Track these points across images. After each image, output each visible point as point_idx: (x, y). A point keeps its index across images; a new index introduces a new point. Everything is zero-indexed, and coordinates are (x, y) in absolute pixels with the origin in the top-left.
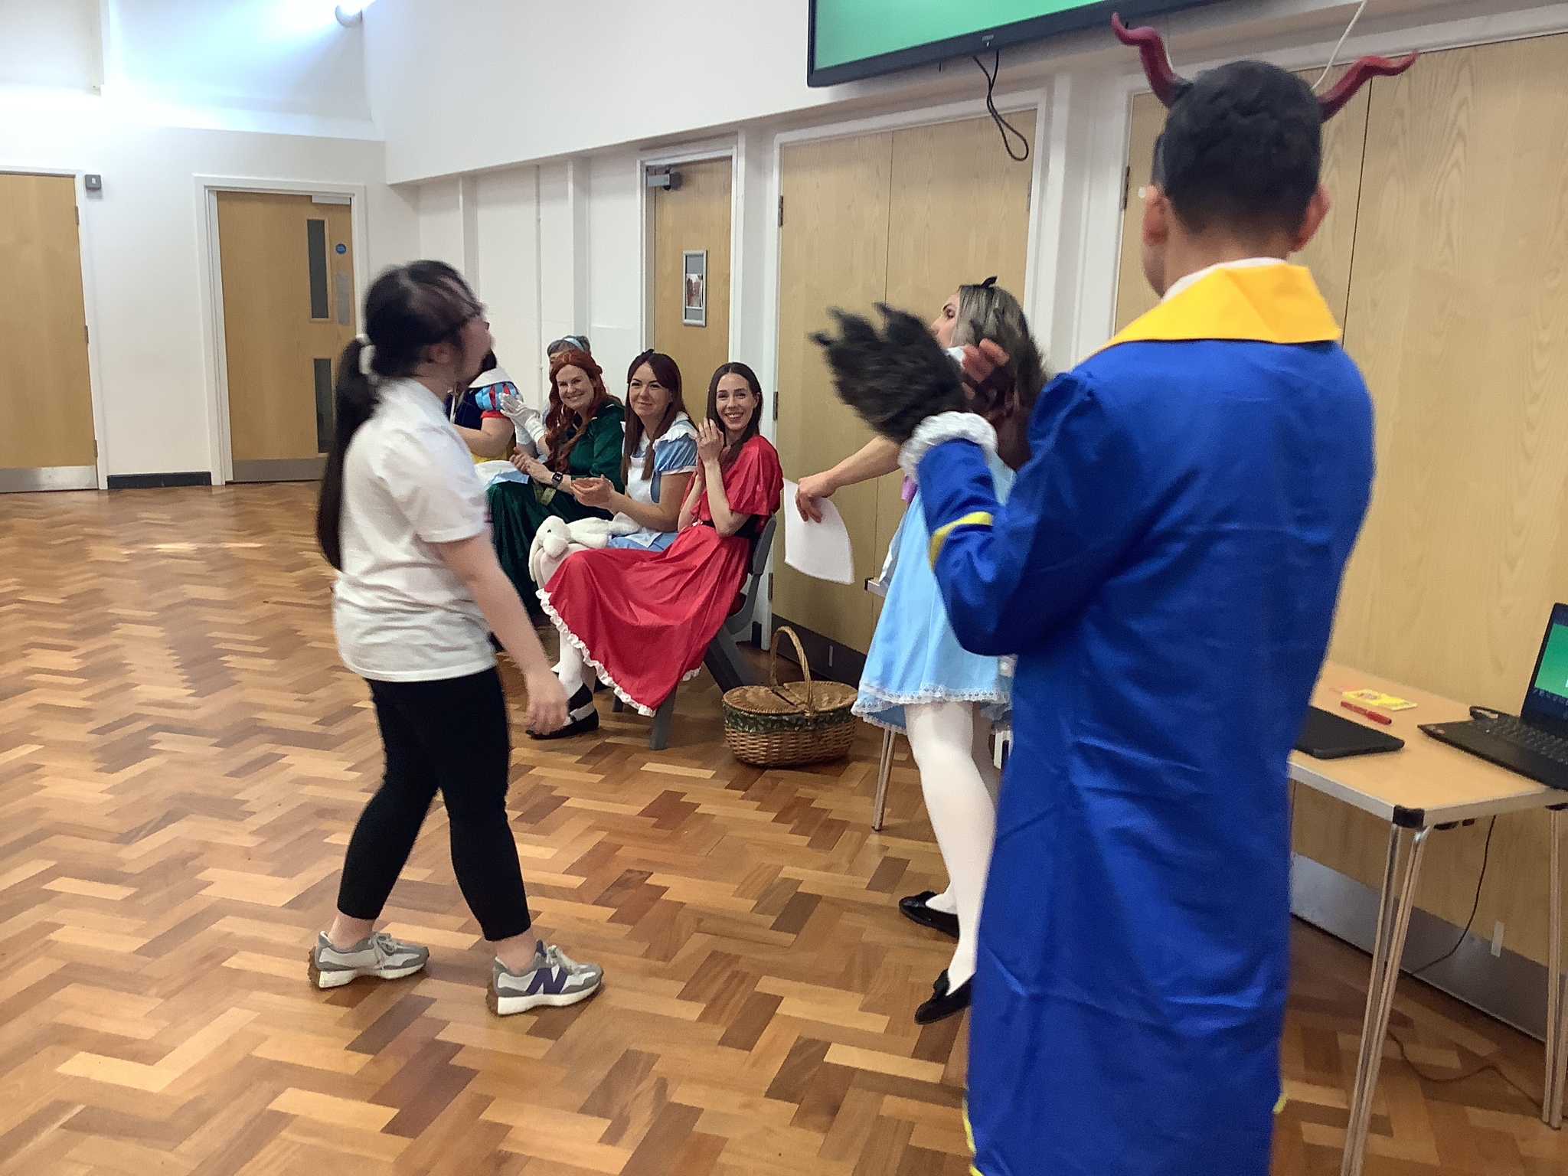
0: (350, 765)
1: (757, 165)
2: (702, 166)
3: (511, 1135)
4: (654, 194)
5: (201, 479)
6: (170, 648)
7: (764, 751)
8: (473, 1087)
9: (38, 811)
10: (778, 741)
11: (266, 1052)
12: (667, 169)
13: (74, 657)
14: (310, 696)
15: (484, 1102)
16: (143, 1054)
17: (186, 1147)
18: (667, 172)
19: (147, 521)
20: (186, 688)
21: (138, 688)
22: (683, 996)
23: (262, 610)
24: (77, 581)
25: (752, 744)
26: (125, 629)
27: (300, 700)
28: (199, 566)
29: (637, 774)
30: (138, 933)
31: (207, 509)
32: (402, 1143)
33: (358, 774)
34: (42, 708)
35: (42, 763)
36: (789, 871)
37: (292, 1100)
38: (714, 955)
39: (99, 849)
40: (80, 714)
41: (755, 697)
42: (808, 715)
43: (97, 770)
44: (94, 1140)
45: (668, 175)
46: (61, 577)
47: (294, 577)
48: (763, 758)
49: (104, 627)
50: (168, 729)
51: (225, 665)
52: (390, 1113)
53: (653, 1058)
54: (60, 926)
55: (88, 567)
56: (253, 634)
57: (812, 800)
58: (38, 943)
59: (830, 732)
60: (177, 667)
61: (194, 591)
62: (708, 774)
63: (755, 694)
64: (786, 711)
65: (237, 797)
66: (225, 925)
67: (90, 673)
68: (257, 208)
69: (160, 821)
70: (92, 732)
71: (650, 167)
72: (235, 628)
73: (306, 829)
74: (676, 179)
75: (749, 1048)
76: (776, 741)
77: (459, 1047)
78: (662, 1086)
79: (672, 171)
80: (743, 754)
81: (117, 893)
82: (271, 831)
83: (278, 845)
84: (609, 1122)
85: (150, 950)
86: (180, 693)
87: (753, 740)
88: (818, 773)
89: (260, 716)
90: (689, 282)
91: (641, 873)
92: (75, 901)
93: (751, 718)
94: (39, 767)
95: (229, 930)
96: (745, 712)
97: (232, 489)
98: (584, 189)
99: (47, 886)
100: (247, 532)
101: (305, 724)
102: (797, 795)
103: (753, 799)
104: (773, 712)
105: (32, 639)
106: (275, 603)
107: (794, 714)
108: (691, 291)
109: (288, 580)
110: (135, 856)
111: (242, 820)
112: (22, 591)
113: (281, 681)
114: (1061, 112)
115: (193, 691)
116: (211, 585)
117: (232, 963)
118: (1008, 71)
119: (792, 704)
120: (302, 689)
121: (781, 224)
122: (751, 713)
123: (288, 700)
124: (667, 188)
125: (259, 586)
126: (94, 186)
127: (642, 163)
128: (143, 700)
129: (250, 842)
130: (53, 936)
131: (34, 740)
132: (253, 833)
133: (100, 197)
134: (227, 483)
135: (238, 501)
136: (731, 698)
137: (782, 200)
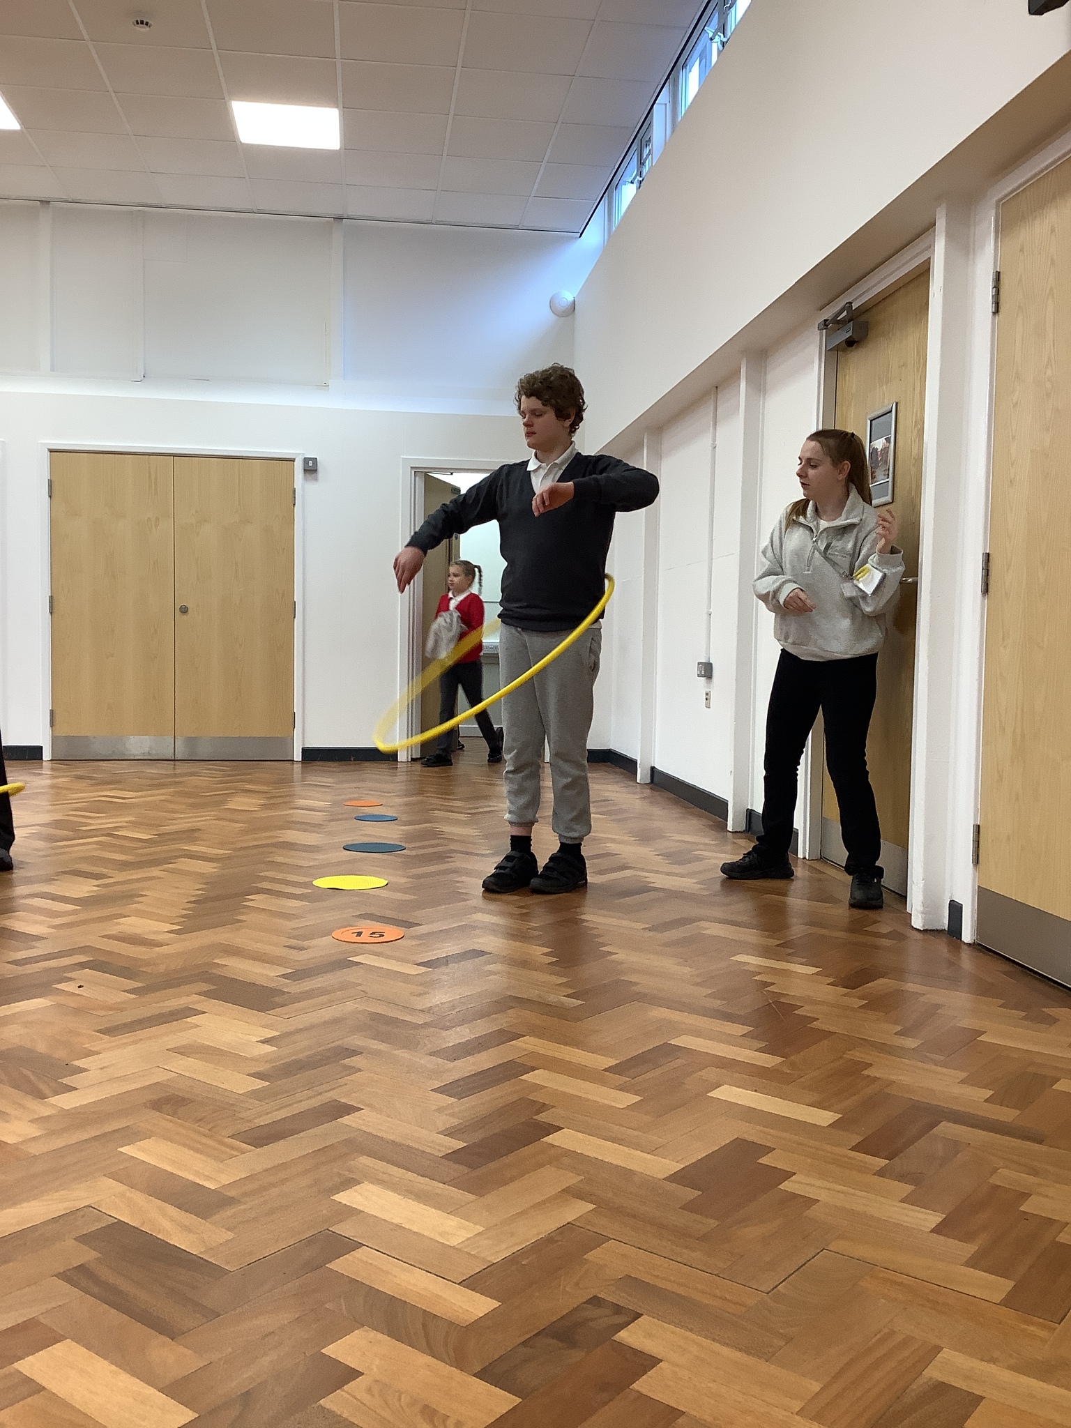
1: (961, 244)
5: (389, 756)
12: (849, 318)
13: (96, 886)
18: (851, 321)
19: (312, 782)
20: (175, 924)
21: (121, 920)
26: (183, 864)
27: (289, 947)
28: (318, 817)
33: (270, 1049)
40: (27, 942)
49: (162, 861)
50: (99, 965)
51: (243, 903)
60: (190, 902)
61: (292, 836)
65: (78, 1062)
67: (91, 902)
73: (117, 1125)
74: (862, 326)
79: (856, 317)
82: (68, 1121)
83: (54, 1144)
86: (162, 928)
89: (225, 961)
97: (415, 765)
98: (759, 388)
101: (269, 976)
105: (81, 867)
108: (876, 462)
112: (123, 827)
115: (177, 928)
121: (997, 310)
124: (849, 345)
126: (311, 468)
133: (316, 479)
137: (998, 277)
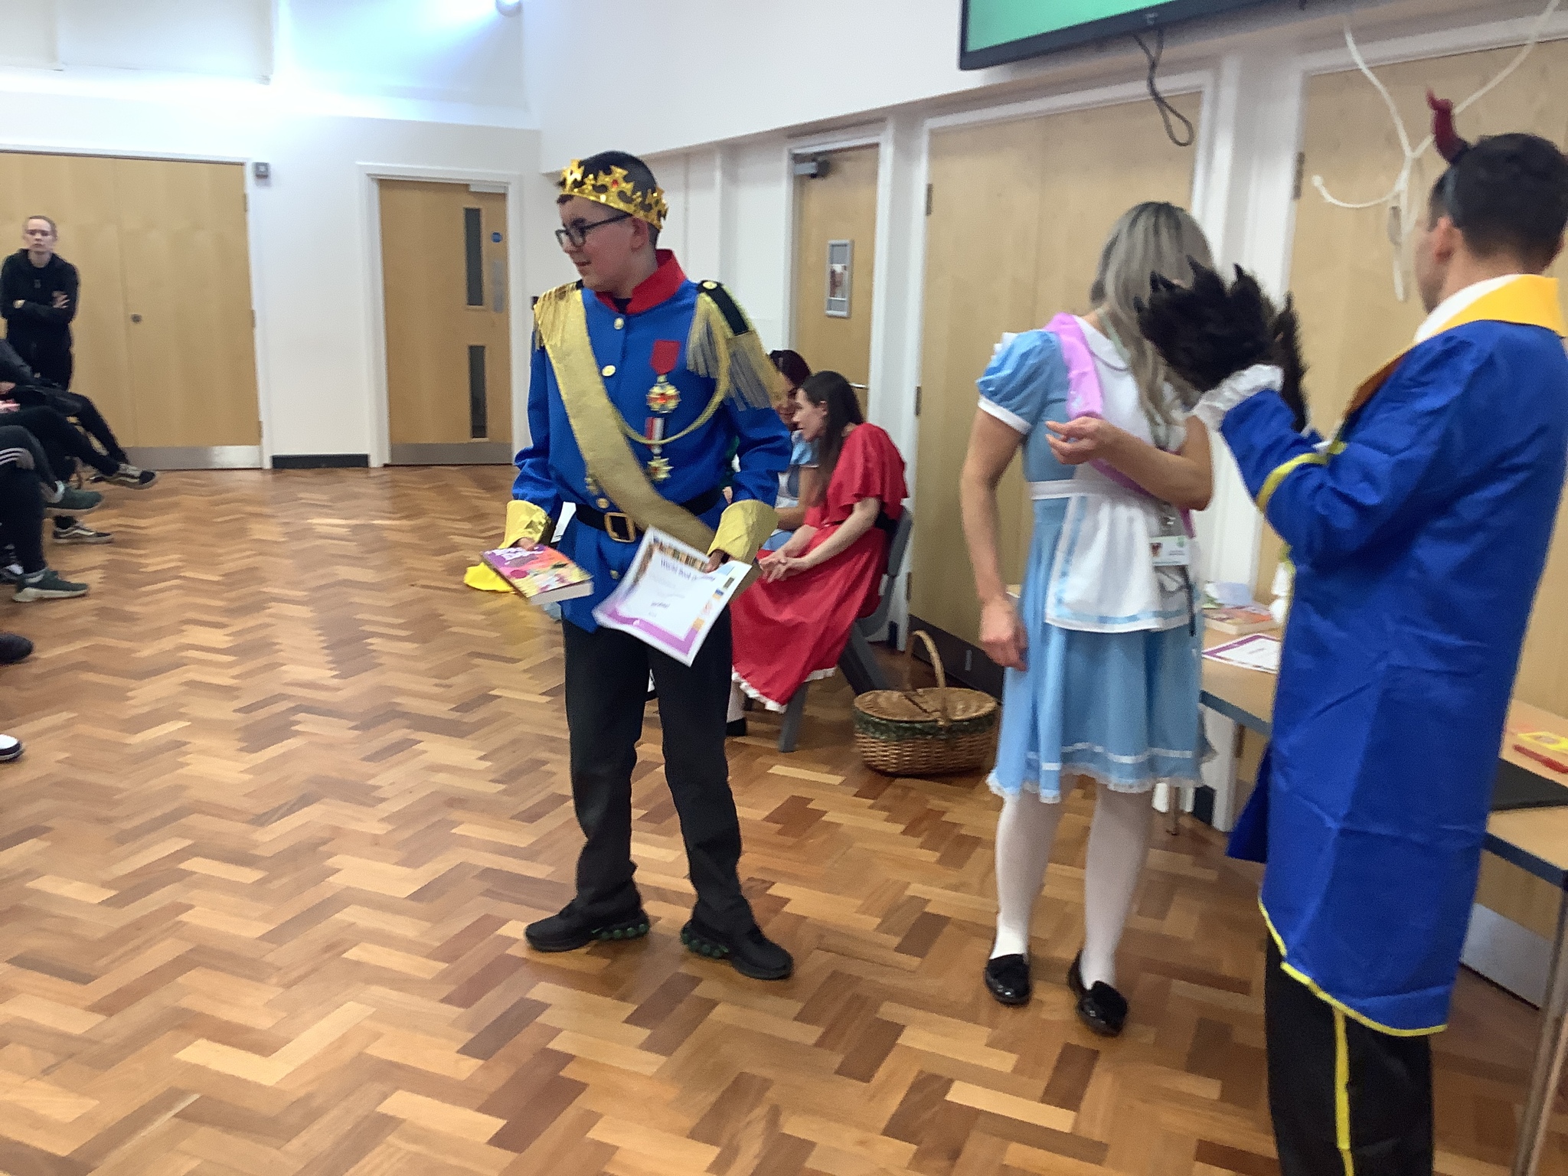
0: (483, 754)
1: (905, 152)
2: (851, 153)
3: (617, 1157)
4: (800, 182)
5: (359, 462)
6: (316, 629)
7: (895, 759)
8: (583, 1102)
9: (179, 789)
10: (908, 749)
11: (379, 1050)
12: (813, 157)
13: (227, 635)
14: (447, 682)
15: (591, 1119)
16: (262, 1045)
17: (295, 1145)
18: (814, 160)
19: (303, 501)
20: (331, 669)
21: (283, 668)
22: (800, 1017)
23: (407, 593)
24: (235, 559)
25: (882, 750)
26: (276, 608)
27: (436, 685)
28: (352, 548)
29: (763, 776)
30: (265, 918)
31: (362, 490)
32: (506, 1157)
33: (488, 764)
34: (193, 685)
35: (188, 740)
36: (916, 889)
37: (401, 1104)
38: (835, 976)
39: (232, 830)
40: (227, 692)
41: (888, 702)
42: (941, 723)
43: (241, 750)
44: (204, 1132)
45: (814, 164)
46: (220, 555)
47: (442, 561)
48: (894, 766)
49: (257, 606)
50: (309, 710)
51: (368, 648)
52: (496, 1124)
53: (766, 1084)
54: (190, 907)
55: (244, 546)
56: (397, 617)
57: (944, 813)
58: (170, 923)
59: (964, 741)
60: (323, 648)
61: (345, 572)
62: (836, 780)
63: (888, 699)
64: (919, 719)
65: (371, 782)
66: (351, 915)
67: (240, 651)
68: (417, 197)
69: (294, 804)
70: (239, 710)
71: (798, 154)
72: (380, 611)
73: (435, 819)
74: (823, 166)
75: (866, 1078)
76: (907, 750)
77: (569, 1058)
78: (774, 1115)
79: (820, 159)
80: (874, 761)
81: (249, 876)
82: (401, 819)
83: (407, 834)
84: (716, 1150)
85: (275, 937)
86: (324, 674)
87: (885, 747)
88: (950, 784)
89: (398, 700)
90: (833, 273)
91: (764, 881)
92: (207, 882)
93: (883, 725)
94: (185, 744)
95: (352, 920)
96: (878, 718)
97: (388, 472)
98: (732, 178)
99: (183, 866)
100: (399, 515)
101: (442, 710)
102: (929, 807)
103: (884, 808)
104: (906, 719)
105: (191, 615)
106: (424, 586)
107: (926, 722)
108: (835, 282)
109: (436, 563)
110: (267, 838)
111: (373, 806)
112: (182, 567)
113: (422, 666)
114: (1229, 95)
115: (336, 673)
116: (362, 567)
117: (352, 954)
118: (1171, 52)
119: (925, 711)
120: (442, 674)
121: (929, 211)
122: (882, 719)
123: (427, 686)
124: (813, 176)
125: (408, 569)
126: (262, 173)
127: (790, 150)
128: (288, 680)
129: (380, 829)
130: (184, 917)
131: (180, 716)
132: (383, 820)
133: (268, 185)
134: (386, 466)
135: (394, 484)
136: (863, 702)
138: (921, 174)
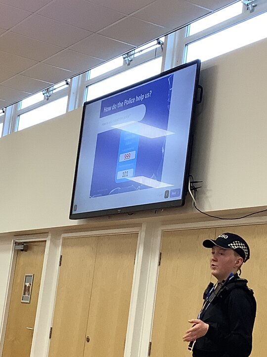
1: (54, 244)
2: (35, 243)
4: (17, 252)
18: (23, 245)
45: (23, 246)
71: (17, 242)
74: (26, 247)
79: (25, 244)
90: (26, 286)
108: (26, 289)
114: (143, 234)
121: (60, 265)
124: (22, 250)
127: (14, 241)
137: (61, 256)
138: (59, 252)
